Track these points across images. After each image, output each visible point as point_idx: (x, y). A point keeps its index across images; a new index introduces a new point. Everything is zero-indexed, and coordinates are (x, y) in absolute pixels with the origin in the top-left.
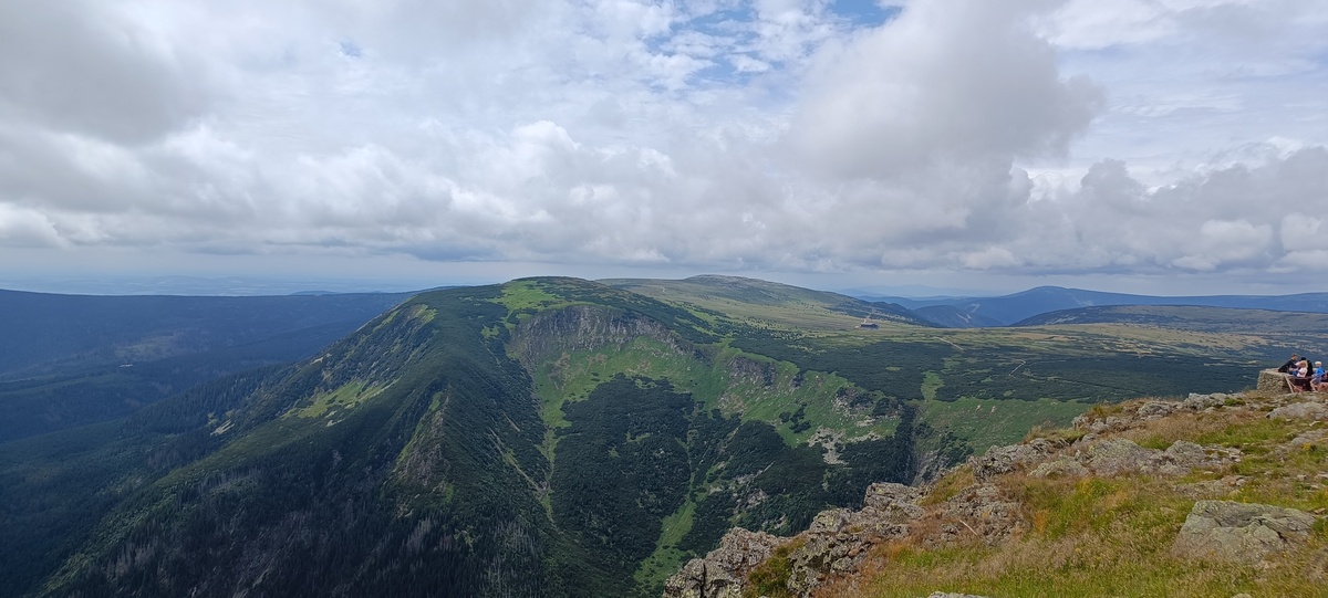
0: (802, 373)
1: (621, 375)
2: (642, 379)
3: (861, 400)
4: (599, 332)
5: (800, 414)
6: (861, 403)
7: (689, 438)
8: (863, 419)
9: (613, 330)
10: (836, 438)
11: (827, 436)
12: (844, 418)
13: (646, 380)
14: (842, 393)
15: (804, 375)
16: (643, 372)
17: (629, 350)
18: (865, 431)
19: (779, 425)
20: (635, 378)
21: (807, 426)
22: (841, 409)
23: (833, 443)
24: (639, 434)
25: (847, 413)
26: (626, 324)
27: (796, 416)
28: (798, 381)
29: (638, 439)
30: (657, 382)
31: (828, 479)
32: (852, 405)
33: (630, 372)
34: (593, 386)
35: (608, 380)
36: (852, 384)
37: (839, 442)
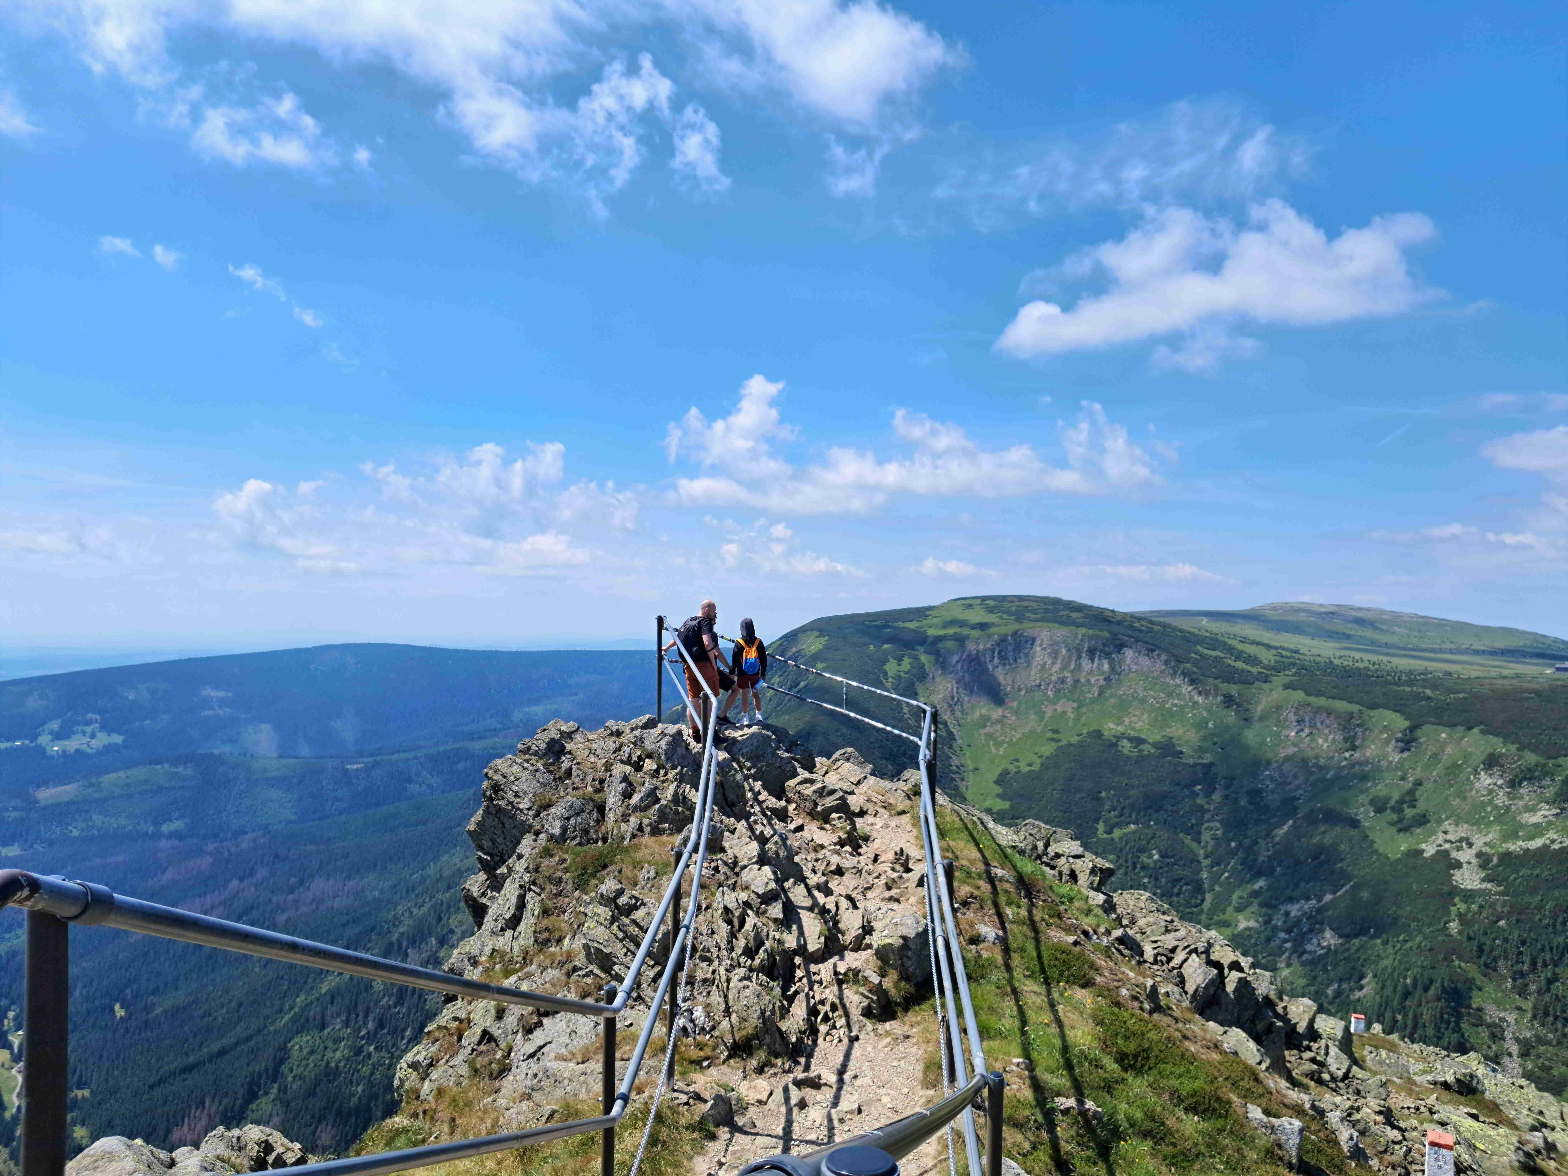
0: (1412, 729)
1: (1098, 734)
2: (1131, 739)
3: (1529, 776)
4: (1064, 668)
5: (1410, 798)
6: (1530, 779)
7: (1206, 837)
8: (1533, 810)
9: (1086, 664)
10: (1479, 842)
11: (1461, 840)
12: (1496, 807)
13: (1138, 741)
14: (1491, 762)
15: (1418, 733)
16: (1133, 729)
17: (1111, 696)
18: (1538, 830)
19: (1367, 817)
20: (1119, 738)
21: (1422, 820)
22: (1490, 792)
23: (1473, 851)
24: (1119, 825)
25: (1501, 799)
26: (1108, 655)
27: (1401, 802)
28: (1407, 742)
29: (1117, 833)
30: (1155, 745)
31: (1460, 915)
32: (1514, 784)
33: (1110, 728)
34: (1048, 750)
35: (1075, 740)
36: (1513, 748)
37: (1486, 849)
